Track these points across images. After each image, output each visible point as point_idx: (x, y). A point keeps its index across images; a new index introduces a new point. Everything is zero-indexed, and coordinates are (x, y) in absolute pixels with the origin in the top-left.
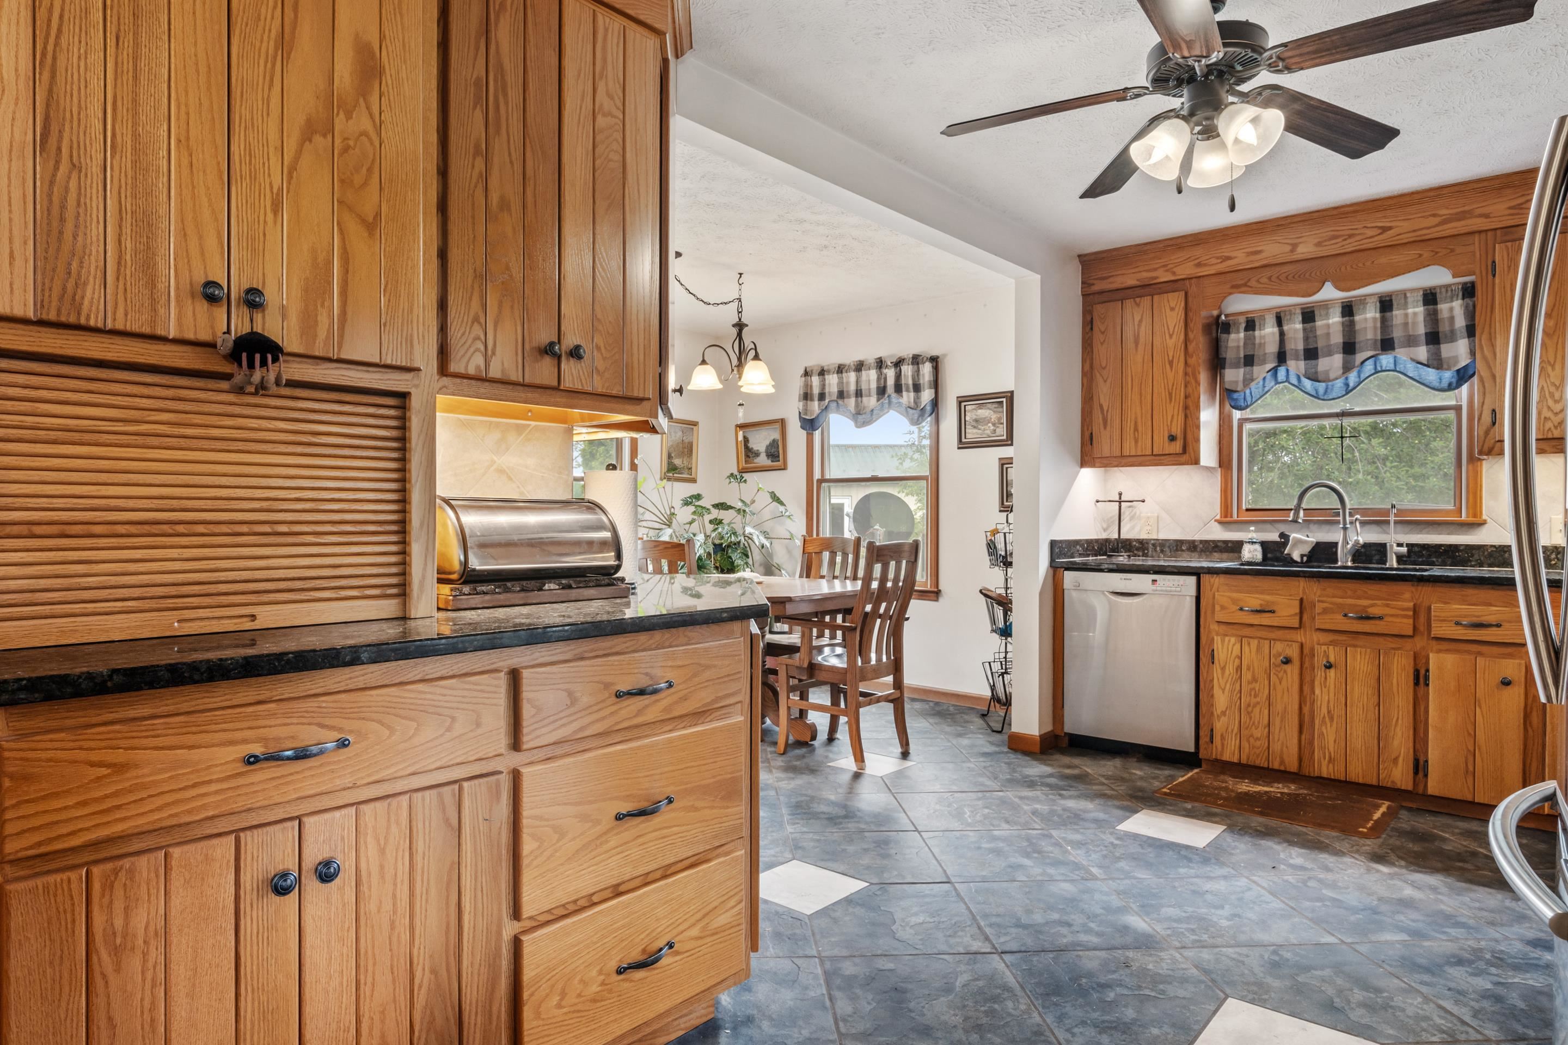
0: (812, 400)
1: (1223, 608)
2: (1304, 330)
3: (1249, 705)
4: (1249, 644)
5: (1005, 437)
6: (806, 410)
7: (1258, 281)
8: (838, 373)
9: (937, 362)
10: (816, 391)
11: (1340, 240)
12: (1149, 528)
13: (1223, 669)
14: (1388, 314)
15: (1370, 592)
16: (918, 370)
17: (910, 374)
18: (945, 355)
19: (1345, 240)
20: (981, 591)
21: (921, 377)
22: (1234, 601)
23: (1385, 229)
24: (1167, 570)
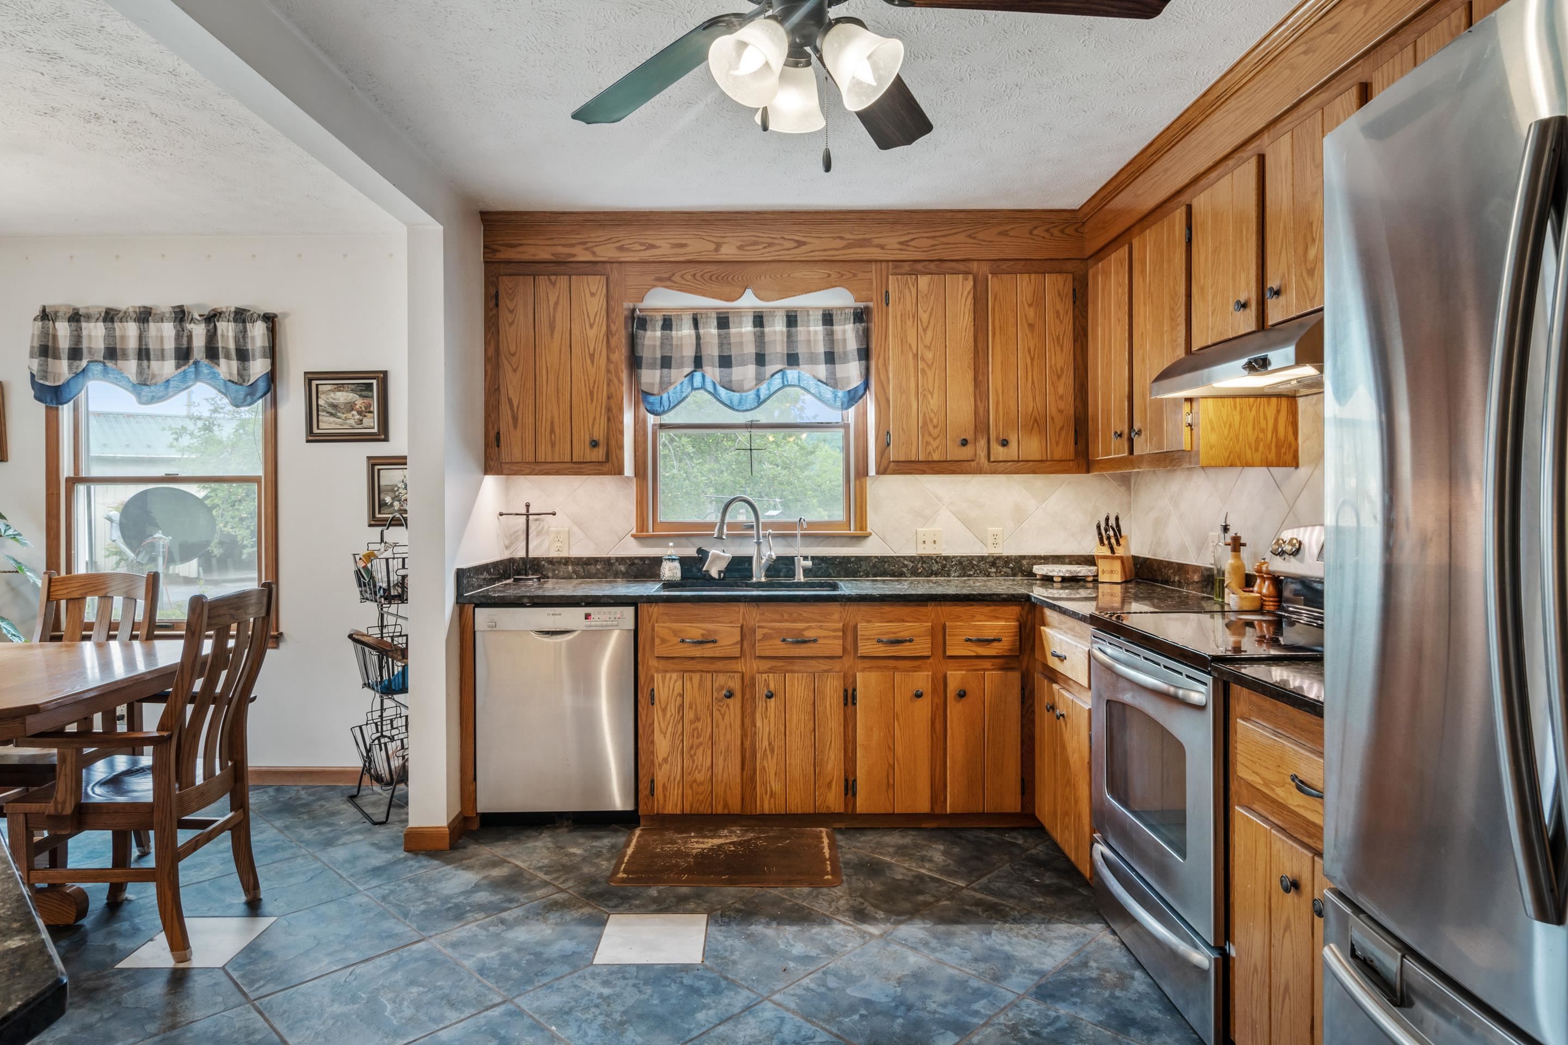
0: (56, 356)
1: (664, 641)
2: (719, 335)
3: (692, 747)
4: (691, 679)
5: (375, 430)
6: (45, 373)
7: (682, 277)
8: (105, 320)
9: (273, 322)
10: (64, 343)
11: (761, 247)
12: (559, 544)
13: (664, 710)
14: (793, 329)
15: (805, 615)
16: (245, 331)
17: (231, 334)
18: (286, 315)
19: (765, 248)
20: (350, 636)
21: (249, 340)
22: (675, 633)
23: (800, 244)
24: (602, 601)
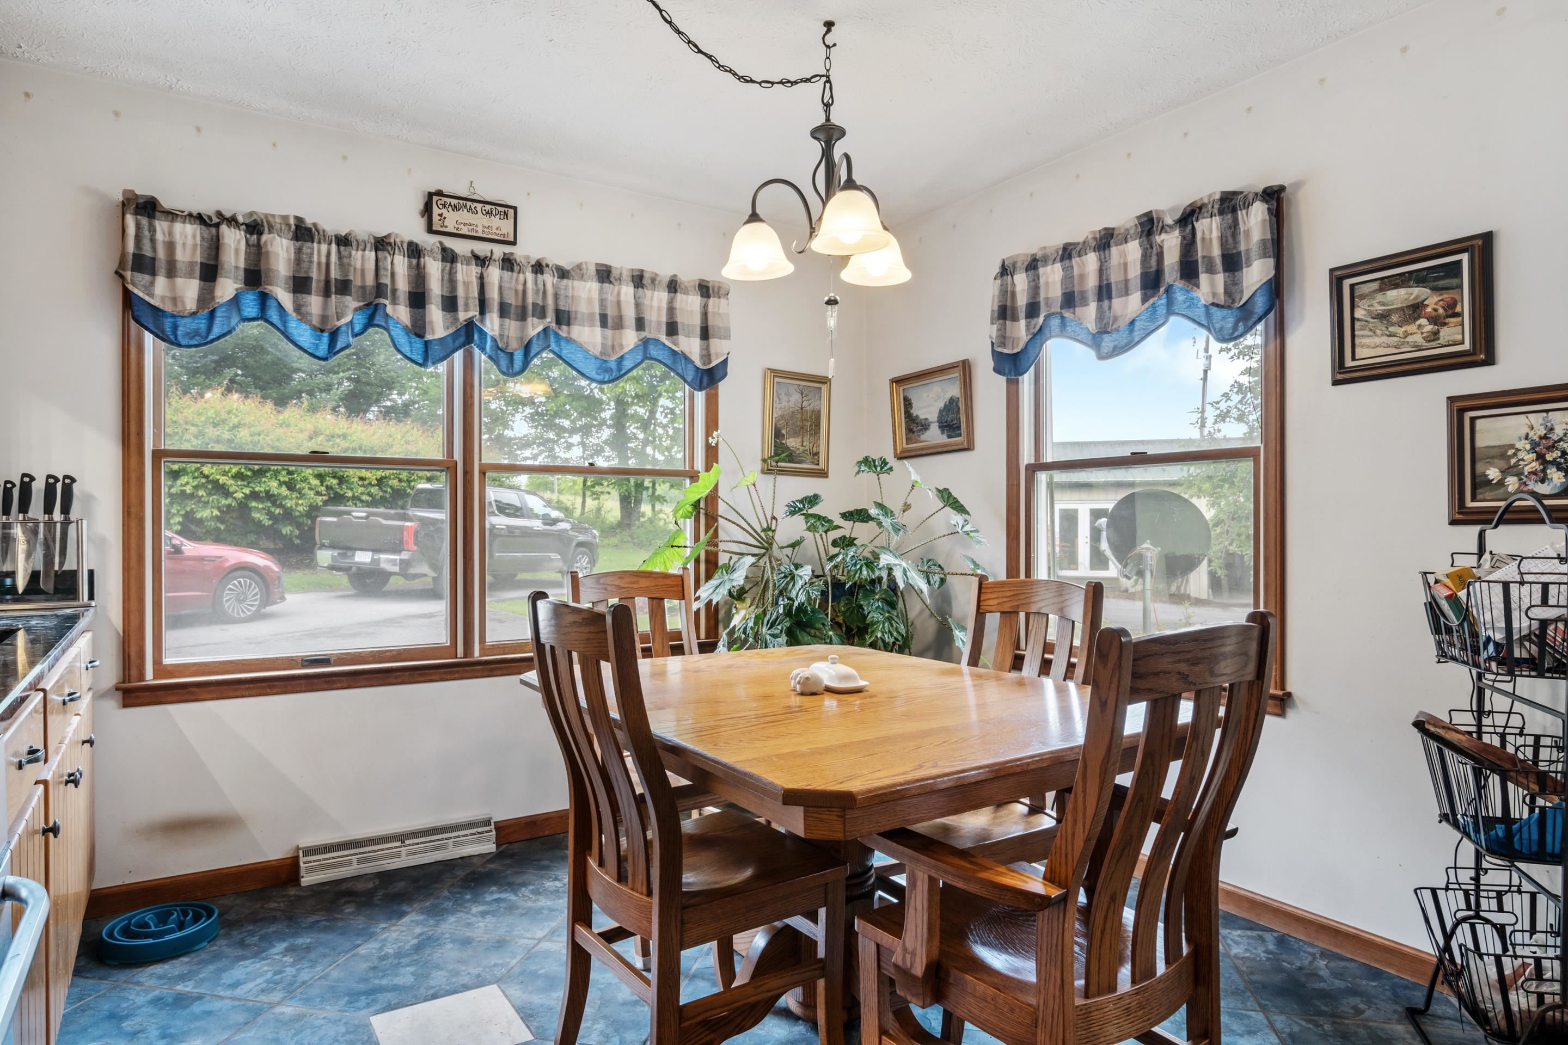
0: (1015, 319)
5: (1467, 346)
6: (1003, 338)
8: (1062, 260)
9: (1279, 201)
10: (1022, 301)
16: (1235, 224)
17: (1215, 234)
18: (1298, 185)
20: (1418, 725)
21: (1242, 238)
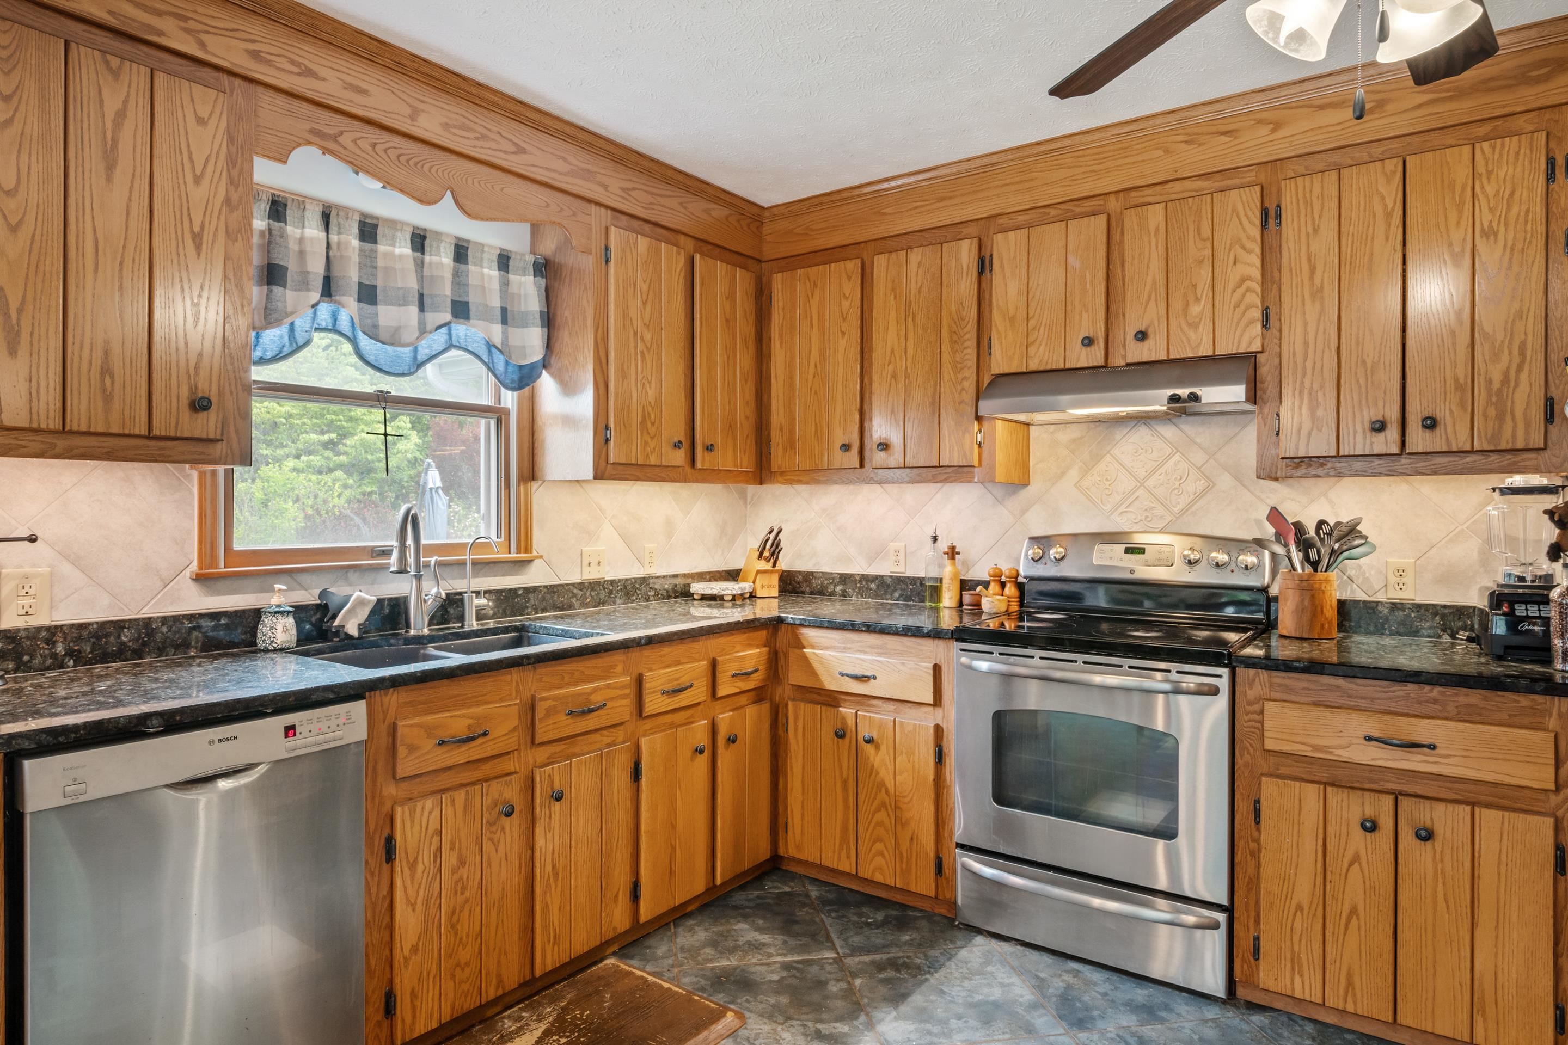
1: (412, 749)
3: (453, 913)
4: (453, 801)
7: (355, 141)
11: (471, 135)
12: (27, 601)
13: (413, 866)
14: (462, 266)
19: (477, 138)
22: (429, 730)
24: (314, 697)
